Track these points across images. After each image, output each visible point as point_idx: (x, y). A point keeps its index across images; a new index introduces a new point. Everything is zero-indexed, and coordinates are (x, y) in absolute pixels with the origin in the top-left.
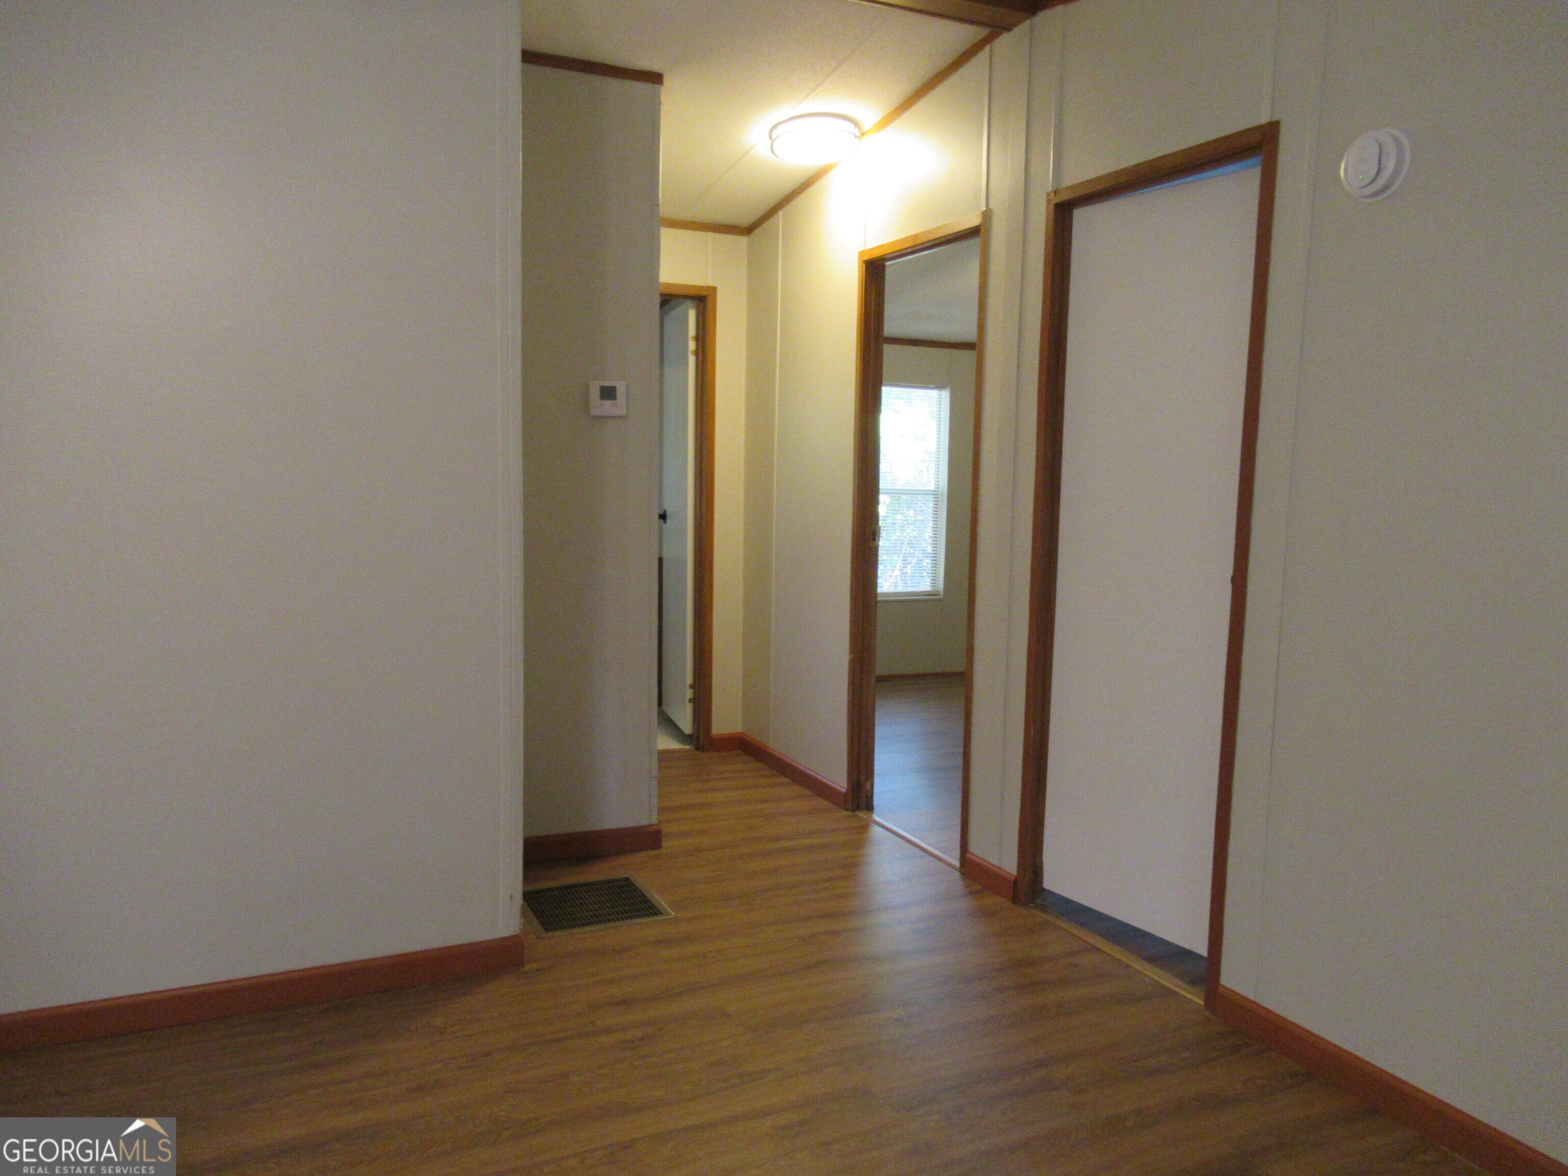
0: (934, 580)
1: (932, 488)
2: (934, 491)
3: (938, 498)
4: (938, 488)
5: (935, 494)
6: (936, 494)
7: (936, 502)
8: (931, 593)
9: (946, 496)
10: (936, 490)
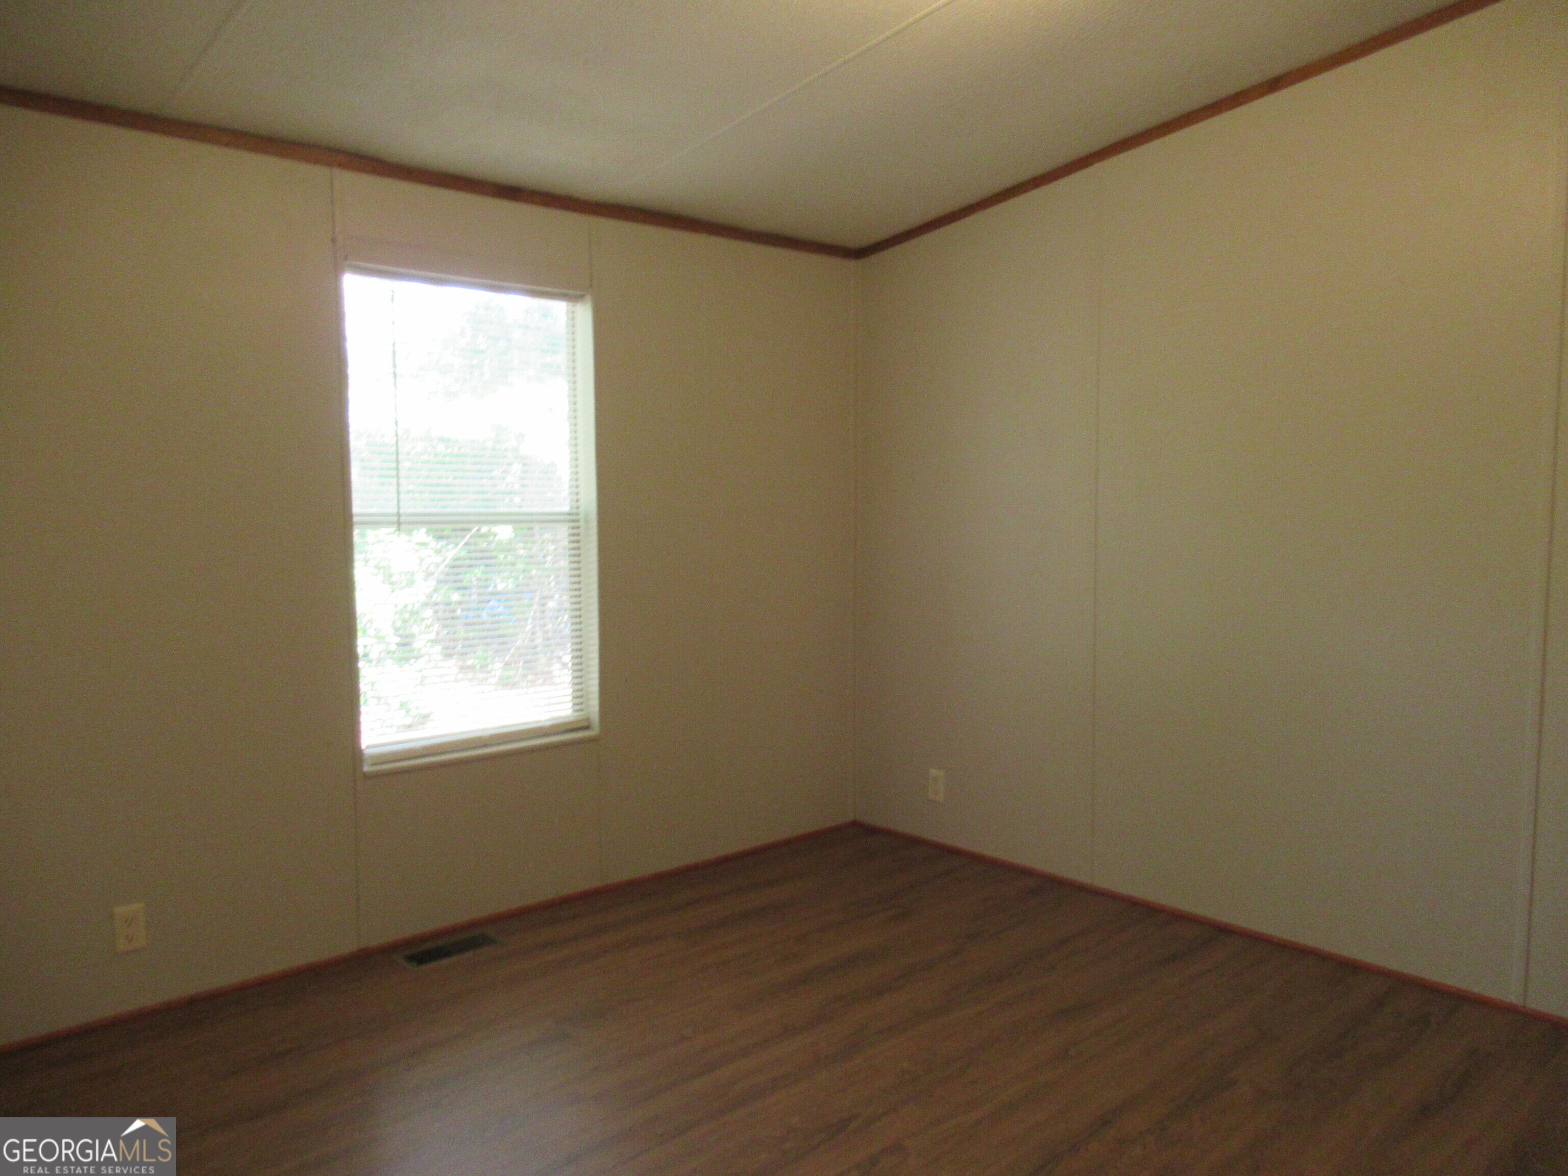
0: (579, 698)
1: (566, 509)
2: (570, 514)
3: (578, 528)
4: (578, 508)
5: (573, 519)
6: (574, 521)
7: (576, 538)
8: (574, 726)
9: (594, 524)
10: (574, 511)
